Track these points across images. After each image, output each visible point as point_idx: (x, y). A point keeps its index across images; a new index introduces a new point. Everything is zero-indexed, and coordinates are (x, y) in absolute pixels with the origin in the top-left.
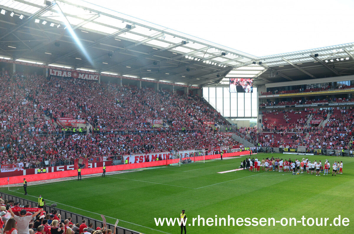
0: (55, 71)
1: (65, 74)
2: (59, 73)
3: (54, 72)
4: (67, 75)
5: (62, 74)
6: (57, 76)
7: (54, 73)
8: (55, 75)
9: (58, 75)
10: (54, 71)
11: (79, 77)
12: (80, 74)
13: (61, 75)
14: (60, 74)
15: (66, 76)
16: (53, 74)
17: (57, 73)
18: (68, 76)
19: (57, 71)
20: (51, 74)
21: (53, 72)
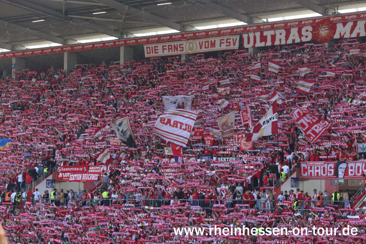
0: (268, 34)
1: (294, 35)
2: (278, 37)
3: (266, 37)
4: (300, 35)
5: (287, 37)
6: (273, 47)
7: (266, 41)
8: (269, 43)
9: (277, 43)
10: (265, 33)
11: (337, 36)
12: (339, 26)
13: (283, 42)
14: (280, 40)
15: (298, 40)
16: (263, 44)
17: (273, 38)
18: (304, 39)
19: (272, 32)
20: (259, 44)
21: (263, 39)
